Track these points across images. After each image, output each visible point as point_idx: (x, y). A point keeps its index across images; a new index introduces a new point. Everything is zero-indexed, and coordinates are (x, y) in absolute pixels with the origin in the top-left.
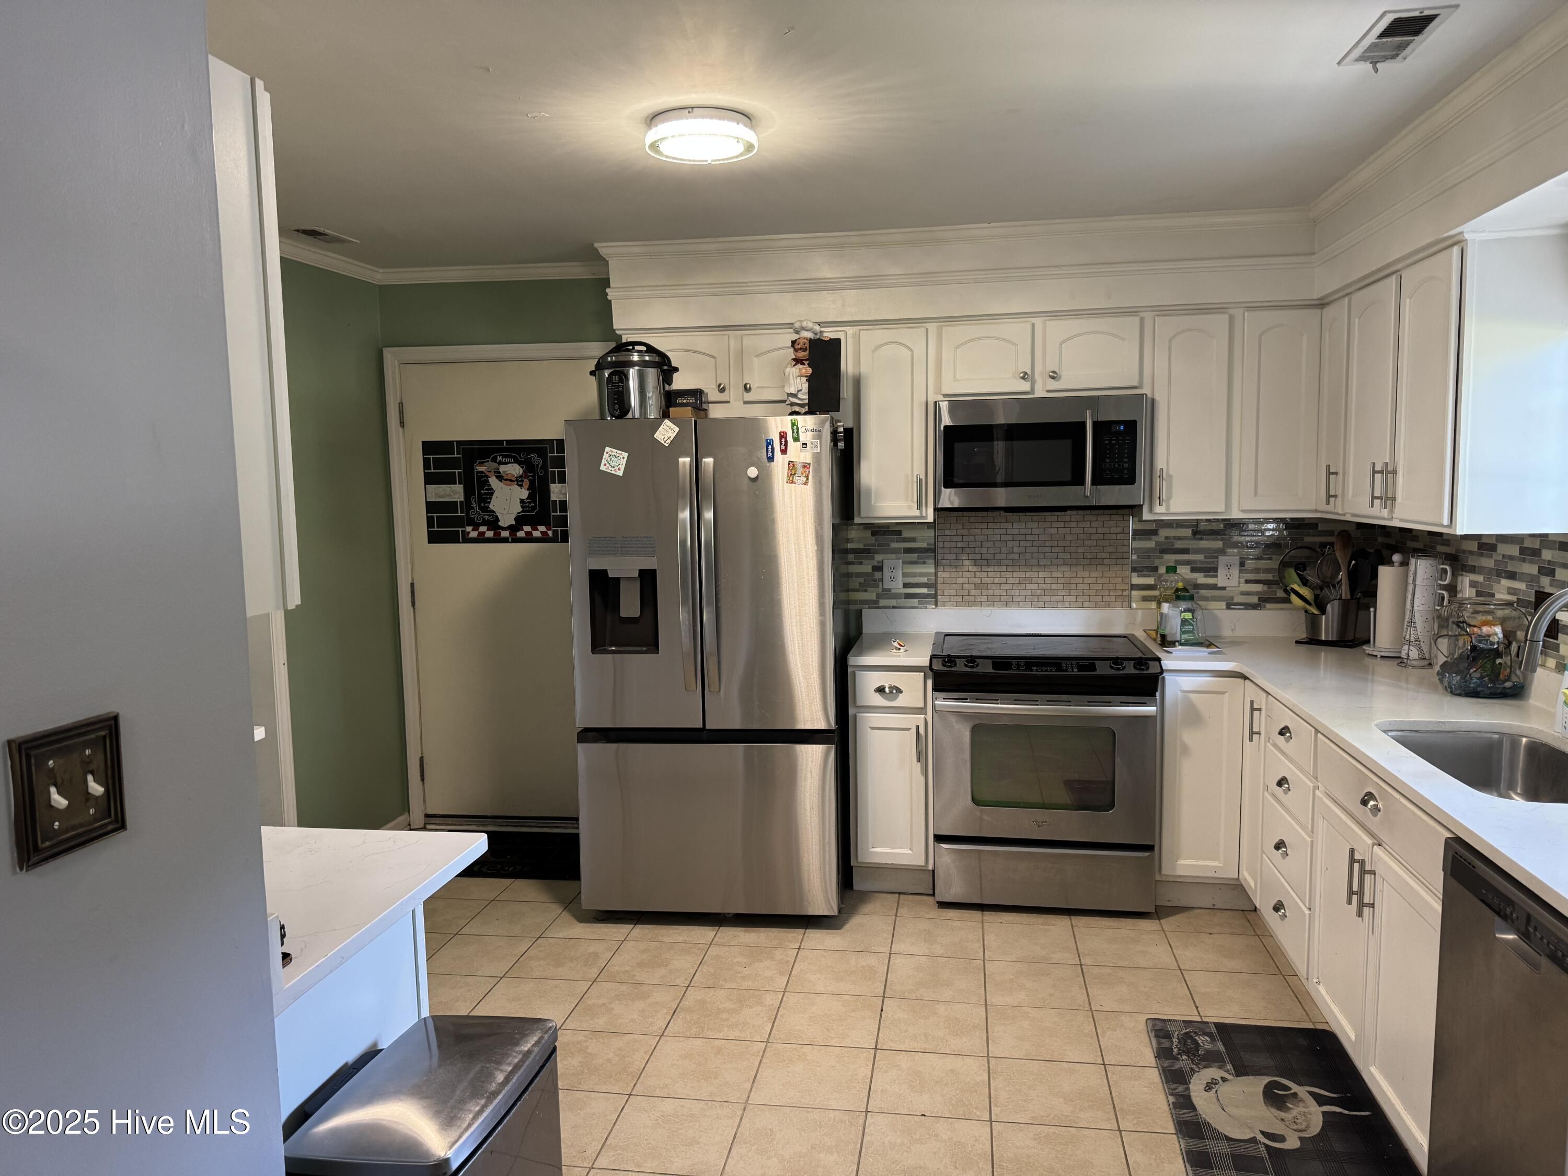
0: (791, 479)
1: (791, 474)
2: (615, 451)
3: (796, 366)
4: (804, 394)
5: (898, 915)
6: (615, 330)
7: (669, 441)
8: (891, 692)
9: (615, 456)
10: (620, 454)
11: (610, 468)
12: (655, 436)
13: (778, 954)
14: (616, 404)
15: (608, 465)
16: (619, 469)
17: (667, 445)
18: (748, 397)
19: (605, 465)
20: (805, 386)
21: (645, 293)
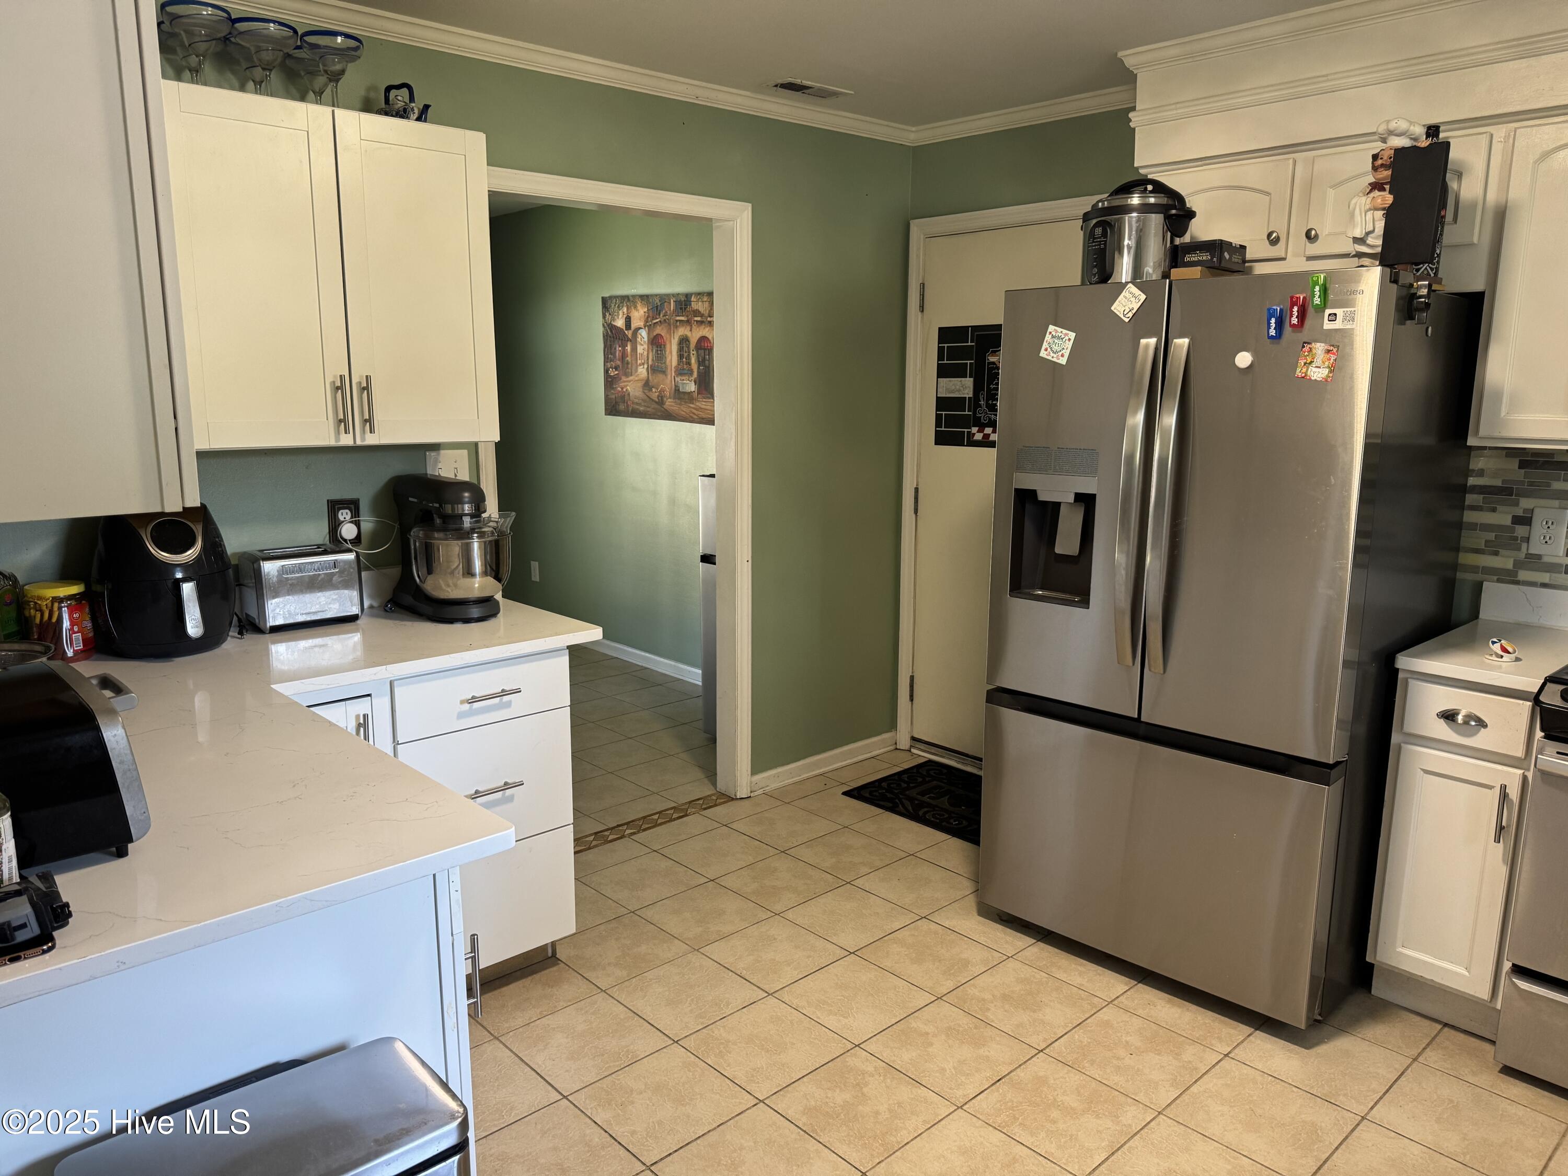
0: (1304, 370)
1: (1305, 364)
2: (1059, 330)
3: (1372, 195)
4: (1376, 238)
5: (1421, 1059)
6: (1137, 169)
7: (1130, 315)
8: (1466, 723)
9: (1059, 338)
10: (1066, 335)
11: (1052, 354)
12: (1113, 308)
13: (1190, 1053)
14: (1096, 266)
15: (1049, 349)
16: (1062, 356)
17: (1127, 320)
18: (1314, 249)
19: (1046, 350)
20: (1380, 226)
21: (1179, 111)
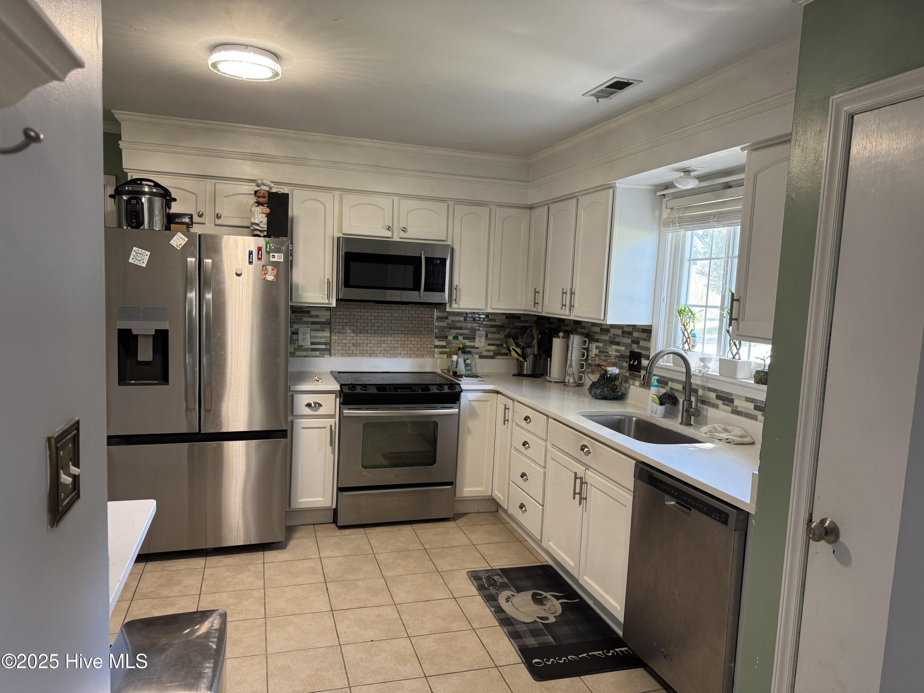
0: (264, 276)
1: (264, 274)
2: (140, 250)
3: (259, 207)
4: (264, 224)
5: (317, 536)
6: (123, 169)
7: (180, 246)
8: (315, 406)
9: (140, 254)
10: (144, 252)
11: (137, 262)
12: (170, 243)
13: (251, 568)
14: (134, 218)
15: (134, 259)
16: (143, 262)
17: (179, 249)
18: (218, 222)
19: (133, 259)
20: (265, 220)
21: (147, 147)
